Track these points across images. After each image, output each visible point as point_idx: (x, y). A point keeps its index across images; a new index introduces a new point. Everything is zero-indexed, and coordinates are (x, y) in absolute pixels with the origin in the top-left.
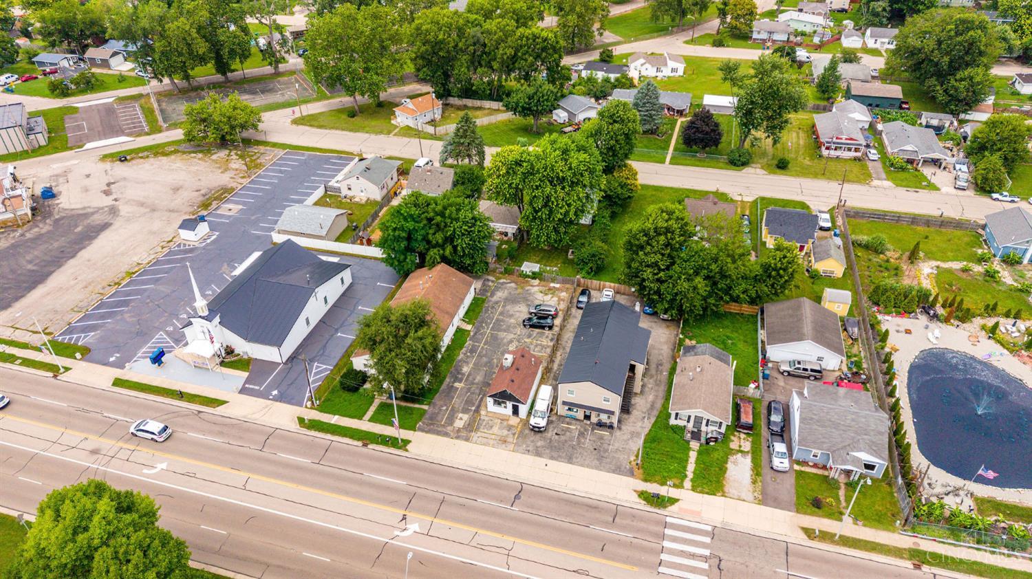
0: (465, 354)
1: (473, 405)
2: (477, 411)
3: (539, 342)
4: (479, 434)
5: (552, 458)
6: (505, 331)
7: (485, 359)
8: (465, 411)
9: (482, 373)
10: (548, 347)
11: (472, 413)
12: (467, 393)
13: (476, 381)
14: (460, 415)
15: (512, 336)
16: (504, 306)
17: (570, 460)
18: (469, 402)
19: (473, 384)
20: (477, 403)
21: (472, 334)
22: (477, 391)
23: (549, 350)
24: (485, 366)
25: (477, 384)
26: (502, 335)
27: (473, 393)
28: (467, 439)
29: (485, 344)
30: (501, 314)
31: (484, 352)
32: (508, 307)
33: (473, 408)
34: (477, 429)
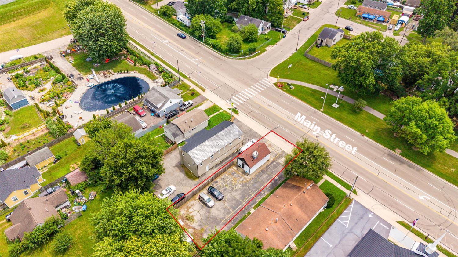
0: (264, 193)
1: (274, 165)
2: (273, 161)
3: (224, 184)
4: (278, 152)
5: (256, 133)
6: (235, 199)
7: (256, 185)
8: (279, 164)
9: (262, 178)
10: (221, 179)
11: (276, 161)
12: (274, 172)
13: (267, 175)
14: (282, 163)
15: (234, 194)
16: (223, 219)
17: (251, 130)
18: (275, 167)
19: (269, 175)
20: (272, 165)
21: (253, 206)
22: (269, 170)
23: (223, 176)
24: (258, 181)
25: (267, 174)
26: (238, 197)
27: (271, 170)
28: (284, 152)
29: (251, 195)
30: (228, 213)
31: (254, 189)
32: (222, 216)
33: (275, 163)
34: (278, 154)
